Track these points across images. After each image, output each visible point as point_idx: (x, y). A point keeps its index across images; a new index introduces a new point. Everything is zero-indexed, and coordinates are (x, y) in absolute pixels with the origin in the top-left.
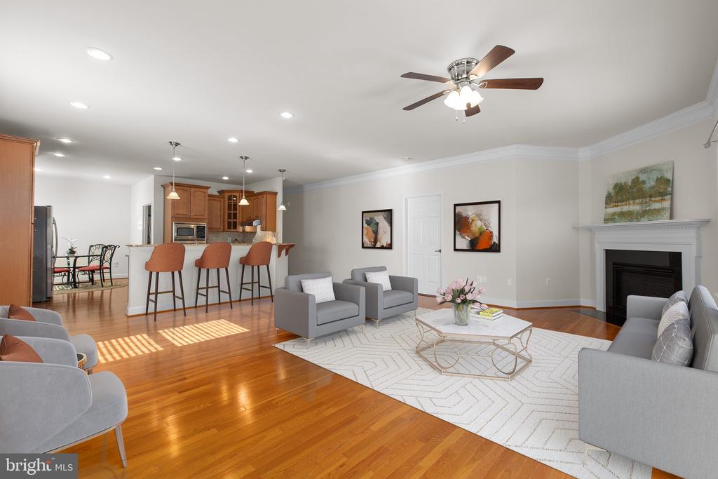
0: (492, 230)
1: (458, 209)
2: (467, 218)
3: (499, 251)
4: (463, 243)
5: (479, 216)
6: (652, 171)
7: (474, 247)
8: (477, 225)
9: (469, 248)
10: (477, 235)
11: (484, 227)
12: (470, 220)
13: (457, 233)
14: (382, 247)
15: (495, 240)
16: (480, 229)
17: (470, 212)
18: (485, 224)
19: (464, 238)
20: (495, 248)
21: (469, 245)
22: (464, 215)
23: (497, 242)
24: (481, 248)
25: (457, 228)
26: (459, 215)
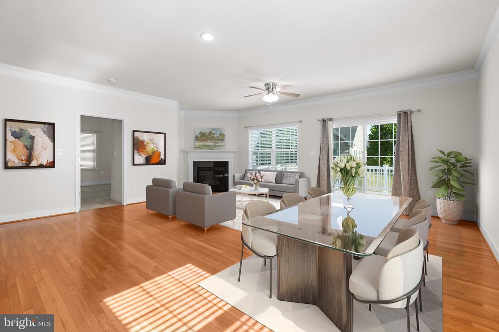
0: (161, 151)
1: (136, 134)
2: (143, 142)
3: (165, 164)
4: (140, 159)
5: (152, 141)
6: (217, 130)
7: (148, 161)
8: (150, 148)
9: (144, 163)
10: (151, 154)
11: (155, 148)
12: (146, 143)
13: (135, 151)
14: (41, 166)
15: (162, 157)
16: (152, 150)
17: (145, 137)
18: (156, 147)
19: (141, 155)
20: (162, 162)
21: (145, 160)
22: (141, 139)
23: (163, 158)
24: (154, 163)
25: (135, 148)
26: (136, 138)
